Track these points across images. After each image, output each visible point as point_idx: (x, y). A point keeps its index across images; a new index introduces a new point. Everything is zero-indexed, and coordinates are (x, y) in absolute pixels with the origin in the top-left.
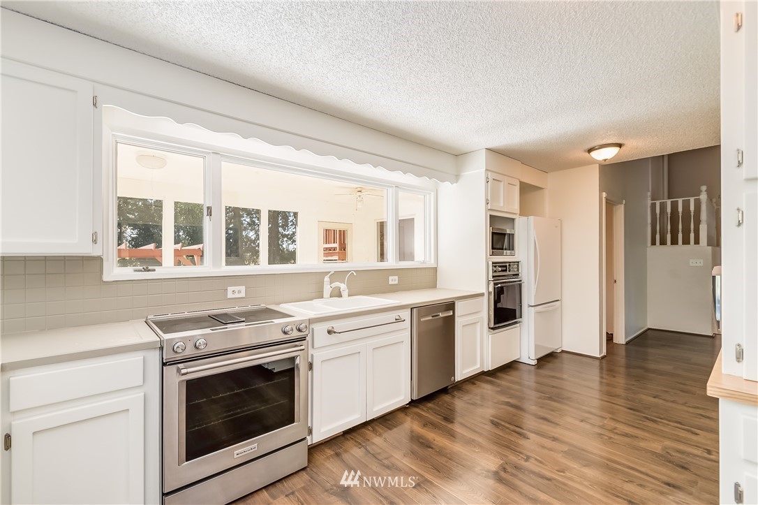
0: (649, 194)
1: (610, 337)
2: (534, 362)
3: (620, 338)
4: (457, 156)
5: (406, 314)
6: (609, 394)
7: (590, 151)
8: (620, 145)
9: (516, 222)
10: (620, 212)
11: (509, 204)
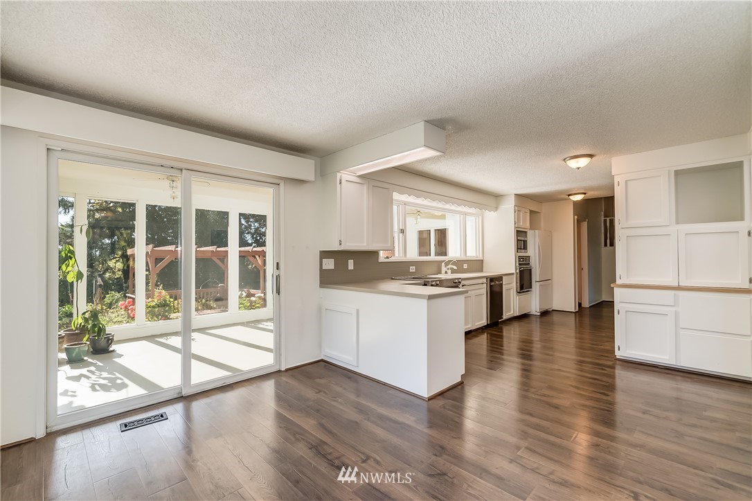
0: (603, 213)
1: (580, 304)
2: (539, 314)
3: (586, 304)
4: (497, 197)
5: (485, 280)
6: (581, 338)
7: (569, 195)
8: (585, 194)
9: (528, 234)
10: (585, 225)
11: (525, 224)
